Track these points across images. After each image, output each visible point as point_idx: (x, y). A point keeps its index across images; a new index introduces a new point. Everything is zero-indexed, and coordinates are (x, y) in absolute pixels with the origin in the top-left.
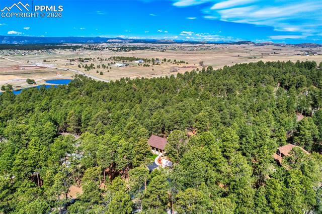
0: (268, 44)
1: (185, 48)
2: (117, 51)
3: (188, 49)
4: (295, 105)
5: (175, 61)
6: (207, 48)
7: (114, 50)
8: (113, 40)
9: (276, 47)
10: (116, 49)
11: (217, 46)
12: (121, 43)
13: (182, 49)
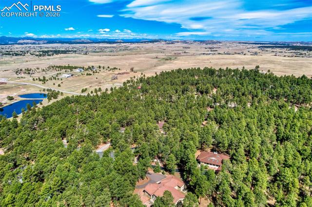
0: (178, 42)
1: (105, 50)
2: (40, 55)
3: (108, 50)
4: (206, 103)
5: (108, 67)
6: (126, 49)
7: (37, 55)
8: (25, 41)
9: (185, 45)
10: (38, 53)
11: (133, 46)
12: (34, 43)
13: (102, 50)
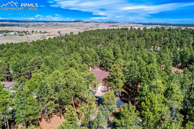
0: (91, 22)
1: (42, 25)
5: (40, 32)
6: (57, 25)
9: (96, 24)
13: (39, 25)
